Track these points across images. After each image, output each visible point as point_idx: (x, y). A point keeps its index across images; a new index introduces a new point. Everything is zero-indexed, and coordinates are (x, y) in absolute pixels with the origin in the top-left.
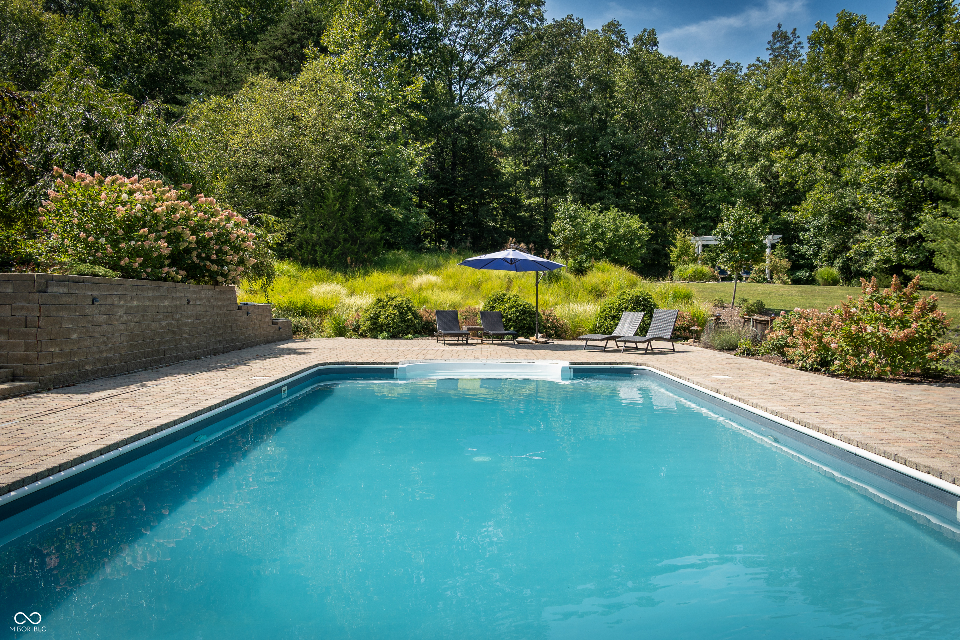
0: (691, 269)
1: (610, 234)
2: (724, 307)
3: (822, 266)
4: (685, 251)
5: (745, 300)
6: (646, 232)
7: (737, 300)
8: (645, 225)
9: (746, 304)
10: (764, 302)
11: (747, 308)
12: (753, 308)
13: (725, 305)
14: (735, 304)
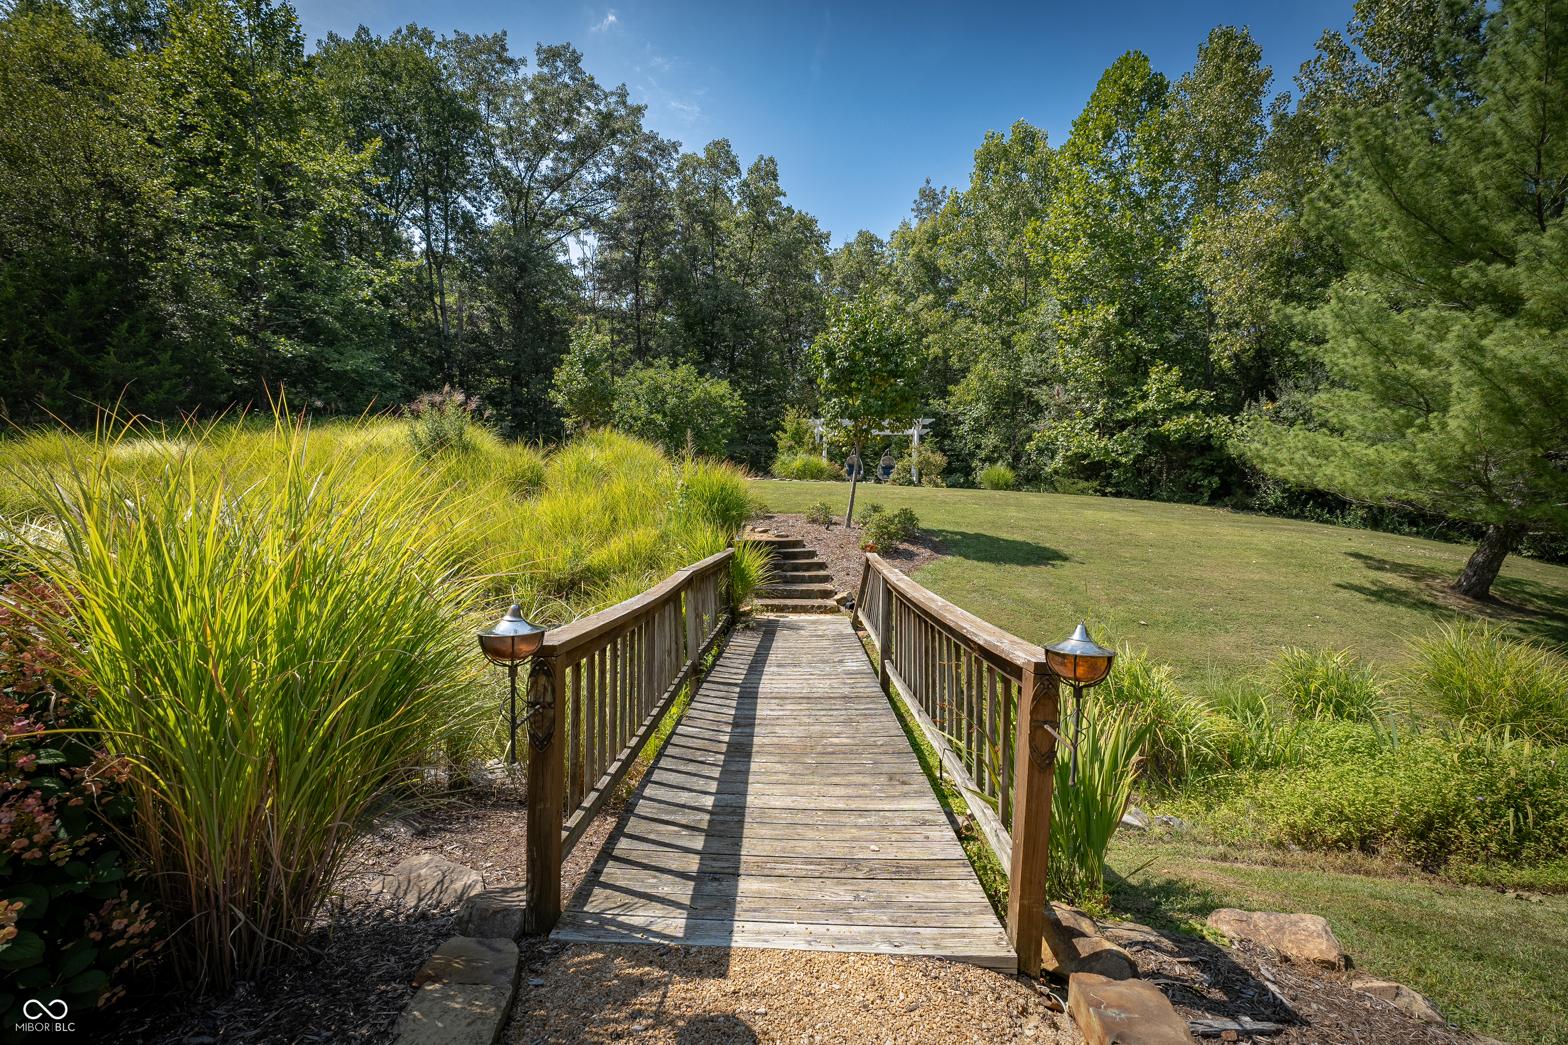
0: (800, 460)
1: (672, 401)
2: (831, 523)
3: (982, 469)
4: (798, 437)
5: (876, 509)
6: (734, 403)
7: (858, 509)
8: (736, 394)
9: (876, 516)
10: (917, 513)
11: (878, 527)
12: (892, 528)
13: (835, 519)
14: (855, 517)
